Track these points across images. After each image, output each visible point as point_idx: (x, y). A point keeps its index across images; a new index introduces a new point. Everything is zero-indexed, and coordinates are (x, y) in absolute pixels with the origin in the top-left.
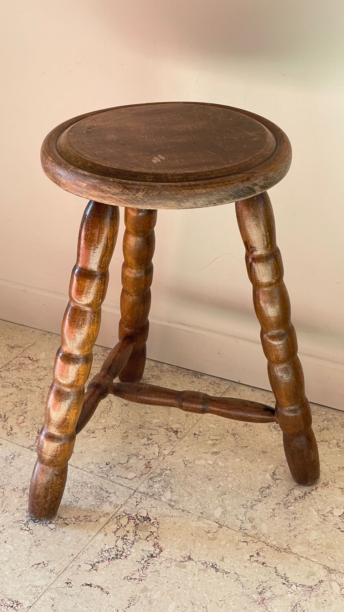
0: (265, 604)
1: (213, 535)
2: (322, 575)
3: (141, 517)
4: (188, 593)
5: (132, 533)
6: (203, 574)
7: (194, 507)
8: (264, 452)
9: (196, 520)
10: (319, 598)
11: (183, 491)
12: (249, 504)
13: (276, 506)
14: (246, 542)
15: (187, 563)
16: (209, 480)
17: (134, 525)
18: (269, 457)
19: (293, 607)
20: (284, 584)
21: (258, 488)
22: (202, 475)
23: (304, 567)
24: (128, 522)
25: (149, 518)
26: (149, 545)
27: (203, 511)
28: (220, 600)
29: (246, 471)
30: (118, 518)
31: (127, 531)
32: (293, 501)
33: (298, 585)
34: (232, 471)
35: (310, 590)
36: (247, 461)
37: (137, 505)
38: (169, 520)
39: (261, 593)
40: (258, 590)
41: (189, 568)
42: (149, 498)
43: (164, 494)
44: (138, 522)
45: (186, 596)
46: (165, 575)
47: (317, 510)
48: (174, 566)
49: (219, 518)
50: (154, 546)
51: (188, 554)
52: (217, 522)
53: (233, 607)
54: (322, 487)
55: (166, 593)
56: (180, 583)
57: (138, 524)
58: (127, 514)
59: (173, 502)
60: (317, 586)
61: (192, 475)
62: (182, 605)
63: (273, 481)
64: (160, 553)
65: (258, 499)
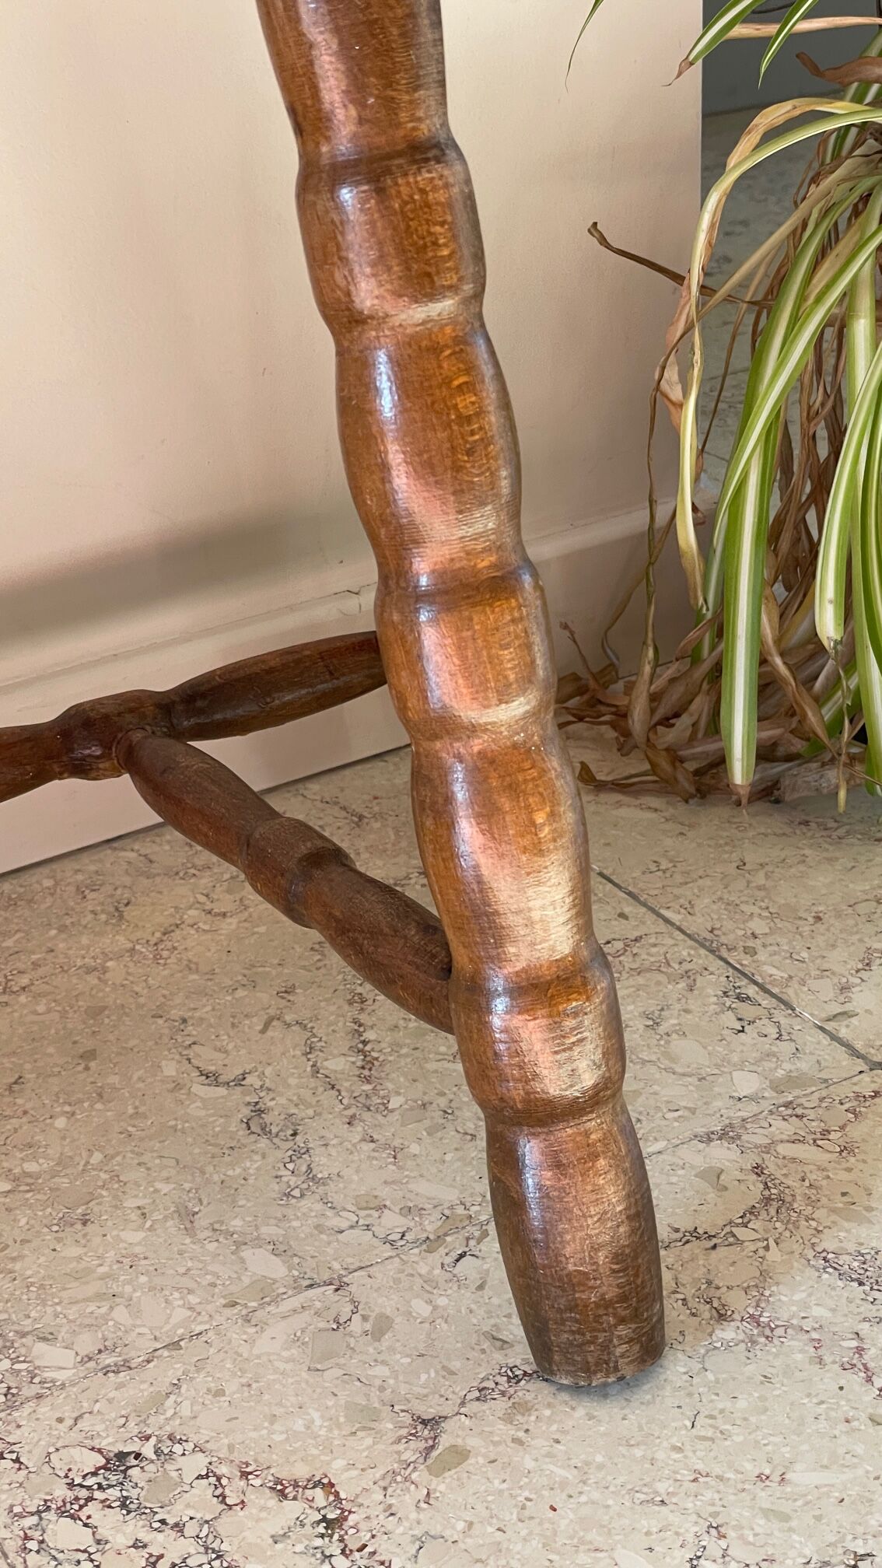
0: (777, 1326)
1: (365, 1318)
2: (735, 1158)
3: (94, 1474)
4: (596, 1495)
5: (160, 1537)
6: (533, 1418)
7: (181, 1314)
8: (89, 1055)
9: (252, 1330)
10: (824, 1200)
11: (75, 1308)
12: (293, 1179)
13: (359, 1129)
14: (462, 1256)
15: (445, 1441)
16: (85, 1223)
17: (117, 1514)
18: (119, 1054)
19: (830, 1270)
20: (714, 1247)
21: (241, 1133)
22: (46, 1230)
23: (674, 1179)
24: (86, 1525)
25: (122, 1456)
26: (263, 1509)
27: (224, 1297)
28: (689, 1424)
29: (134, 1126)
30: (33, 1545)
31: (134, 1546)
32: (367, 1087)
33: (740, 1221)
34: (97, 1157)
35: (779, 1208)
36: (91, 1106)
37: (17, 1460)
38: (186, 1404)
39: (721, 1315)
40: (707, 1315)
41: (473, 1442)
42: (16, 1414)
43: (37, 1363)
44: (114, 1493)
45: (608, 1507)
46: (461, 1525)
47: (451, 1058)
48: (435, 1481)
49: (296, 1273)
50: (285, 1497)
51: (406, 1419)
52: (311, 1286)
53: (742, 1404)
54: (362, 1009)
55: (552, 1557)
56: (532, 1496)
57: (126, 1498)
58: (38, 1512)
59: (103, 1356)
60: (769, 1184)
61: (15, 1254)
62: (648, 1533)
63: (239, 1089)
64: (337, 1494)
65: (290, 1153)
